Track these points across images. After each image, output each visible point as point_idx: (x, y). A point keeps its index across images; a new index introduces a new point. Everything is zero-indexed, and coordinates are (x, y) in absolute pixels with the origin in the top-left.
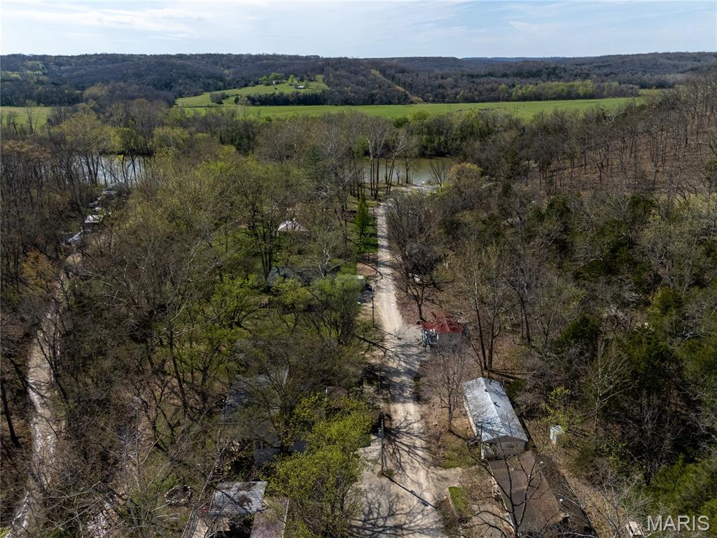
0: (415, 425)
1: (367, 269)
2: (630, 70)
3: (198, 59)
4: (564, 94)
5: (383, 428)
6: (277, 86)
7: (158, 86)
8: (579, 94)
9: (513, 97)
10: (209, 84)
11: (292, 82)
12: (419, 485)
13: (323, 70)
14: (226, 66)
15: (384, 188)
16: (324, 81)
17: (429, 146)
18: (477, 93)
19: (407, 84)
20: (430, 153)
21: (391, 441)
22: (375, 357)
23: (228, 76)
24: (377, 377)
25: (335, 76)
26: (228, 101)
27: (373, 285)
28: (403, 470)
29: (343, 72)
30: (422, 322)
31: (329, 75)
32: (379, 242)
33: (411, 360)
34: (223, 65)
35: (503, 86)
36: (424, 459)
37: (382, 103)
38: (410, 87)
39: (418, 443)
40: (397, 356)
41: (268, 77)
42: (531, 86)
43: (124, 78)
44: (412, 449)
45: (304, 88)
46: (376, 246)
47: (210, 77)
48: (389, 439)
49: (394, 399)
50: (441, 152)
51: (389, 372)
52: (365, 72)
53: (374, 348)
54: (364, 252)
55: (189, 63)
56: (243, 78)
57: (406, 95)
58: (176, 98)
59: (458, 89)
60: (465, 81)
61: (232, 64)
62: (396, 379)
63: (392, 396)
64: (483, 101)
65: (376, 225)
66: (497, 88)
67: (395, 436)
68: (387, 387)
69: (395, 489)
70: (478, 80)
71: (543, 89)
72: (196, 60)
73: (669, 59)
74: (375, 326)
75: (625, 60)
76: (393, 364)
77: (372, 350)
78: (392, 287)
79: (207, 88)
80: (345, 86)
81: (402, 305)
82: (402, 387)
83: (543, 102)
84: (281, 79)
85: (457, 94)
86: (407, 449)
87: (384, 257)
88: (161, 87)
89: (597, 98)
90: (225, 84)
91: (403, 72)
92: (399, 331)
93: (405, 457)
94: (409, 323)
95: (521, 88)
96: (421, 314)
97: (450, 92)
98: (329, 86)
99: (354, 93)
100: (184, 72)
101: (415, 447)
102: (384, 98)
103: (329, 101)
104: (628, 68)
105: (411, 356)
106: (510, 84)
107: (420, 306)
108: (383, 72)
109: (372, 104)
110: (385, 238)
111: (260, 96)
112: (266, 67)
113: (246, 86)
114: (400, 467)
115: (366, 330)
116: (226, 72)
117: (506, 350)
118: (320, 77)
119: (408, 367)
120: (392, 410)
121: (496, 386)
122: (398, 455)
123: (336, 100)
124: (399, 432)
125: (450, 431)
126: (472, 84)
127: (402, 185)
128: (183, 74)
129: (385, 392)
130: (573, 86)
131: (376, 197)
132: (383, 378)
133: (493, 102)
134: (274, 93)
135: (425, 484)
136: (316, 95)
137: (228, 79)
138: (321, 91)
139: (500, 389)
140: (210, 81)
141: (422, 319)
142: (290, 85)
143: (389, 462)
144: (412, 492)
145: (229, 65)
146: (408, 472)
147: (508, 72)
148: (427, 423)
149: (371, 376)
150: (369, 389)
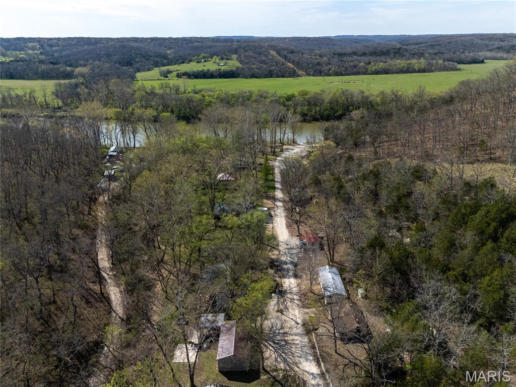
0: (294, 289)
1: (269, 203)
2: (454, 48)
3: (149, 42)
4: (405, 69)
5: (279, 291)
6: (205, 64)
7: (123, 63)
8: (415, 69)
9: (369, 72)
10: (157, 61)
11: (215, 60)
12: (295, 316)
13: (237, 51)
14: (168, 47)
15: (279, 146)
16: (237, 59)
17: (309, 114)
18: (343, 69)
19: (295, 62)
20: (309, 119)
21: (282, 297)
22: (274, 255)
23: (170, 55)
24: (275, 265)
25: (245, 56)
26: (172, 75)
27: (273, 213)
28: (288, 310)
29: (251, 53)
30: (300, 236)
31: (241, 55)
32: (276, 186)
33: (293, 256)
34: (166, 46)
35: (362, 64)
36: (298, 305)
37: (278, 76)
38: (297, 64)
39: (295, 297)
40: (285, 254)
41: (198, 57)
42: (382, 64)
43: (98, 57)
44: (292, 300)
45: (224, 65)
46: (274, 188)
47: (157, 56)
48: (281, 295)
49: (284, 277)
50: (316, 118)
51: (281, 263)
52: (266, 53)
53: (273, 250)
54: (267, 192)
55: (142, 45)
56: (180, 57)
57: (295, 71)
58: (136, 73)
59: (331, 66)
60: (335, 60)
61: (172, 46)
62: (285, 266)
63: (283, 275)
64: (348, 75)
65: (274, 174)
66: (358, 65)
67: (284, 294)
68: (280, 270)
69: (284, 317)
70: (345, 59)
71: (390, 66)
72: (147, 43)
73: (482, 39)
74: (274, 237)
75: (452, 40)
76: (283, 259)
77: (273, 251)
78: (283, 214)
79: (156, 65)
80: (252, 64)
81: (289, 226)
82: (288, 270)
83: (389, 75)
84: (207, 58)
85: (330, 69)
86: (290, 300)
87: (279, 196)
88: (124, 64)
89: (427, 72)
90: (168, 62)
91: (293, 53)
92: (287, 240)
93: (289, 304)
94: (292, 236)
95: (374, 66)
96: (299, 231)
97: (325, 68)
98: (241, 63)
99: (259, 69)
100: (140, 52)
101: (294, 299)
102: (280, 73)
103: (241, 76)
104: (453, 46)
105: (293, 254)
106: (368, 62)
107: (298, 227)
108: (279, 53)
109: (271, 77)
110: (279, 182)
111: (194, 72)
112: (196, 48)
113: (183, 63)
114: (287, 308)
115: (269, 240)
116: (169, 52)
117: (342, 251)
118: (234, 56)
119: (292, 260)
120: (283, 282)
121: (334, 270)
122: (285, 303)
123: (246, 74)
124: (286, 292)
125: (311, 292)
126: (340, 62)
127: (290, 145)
128: (139, 54)
129: (279, 273)
130: (411, 64)
131: (274, 153)
132: (278, 266)
133: (355, 75)
134: (203, 70)
135: (298, 316)
136: (232, 71)
137: (170, 57)
138: (235, 68)
139: (336, 272)
140: (158, 59)
141: (300, 234)
142: (214, 63)
143: (281, 306)
144: (292, 319)
145: (171, 46)
146: (290, 310)
147: (367, 51)
148: (300, 288)
149: (272, 265)
150: (271, 271)
